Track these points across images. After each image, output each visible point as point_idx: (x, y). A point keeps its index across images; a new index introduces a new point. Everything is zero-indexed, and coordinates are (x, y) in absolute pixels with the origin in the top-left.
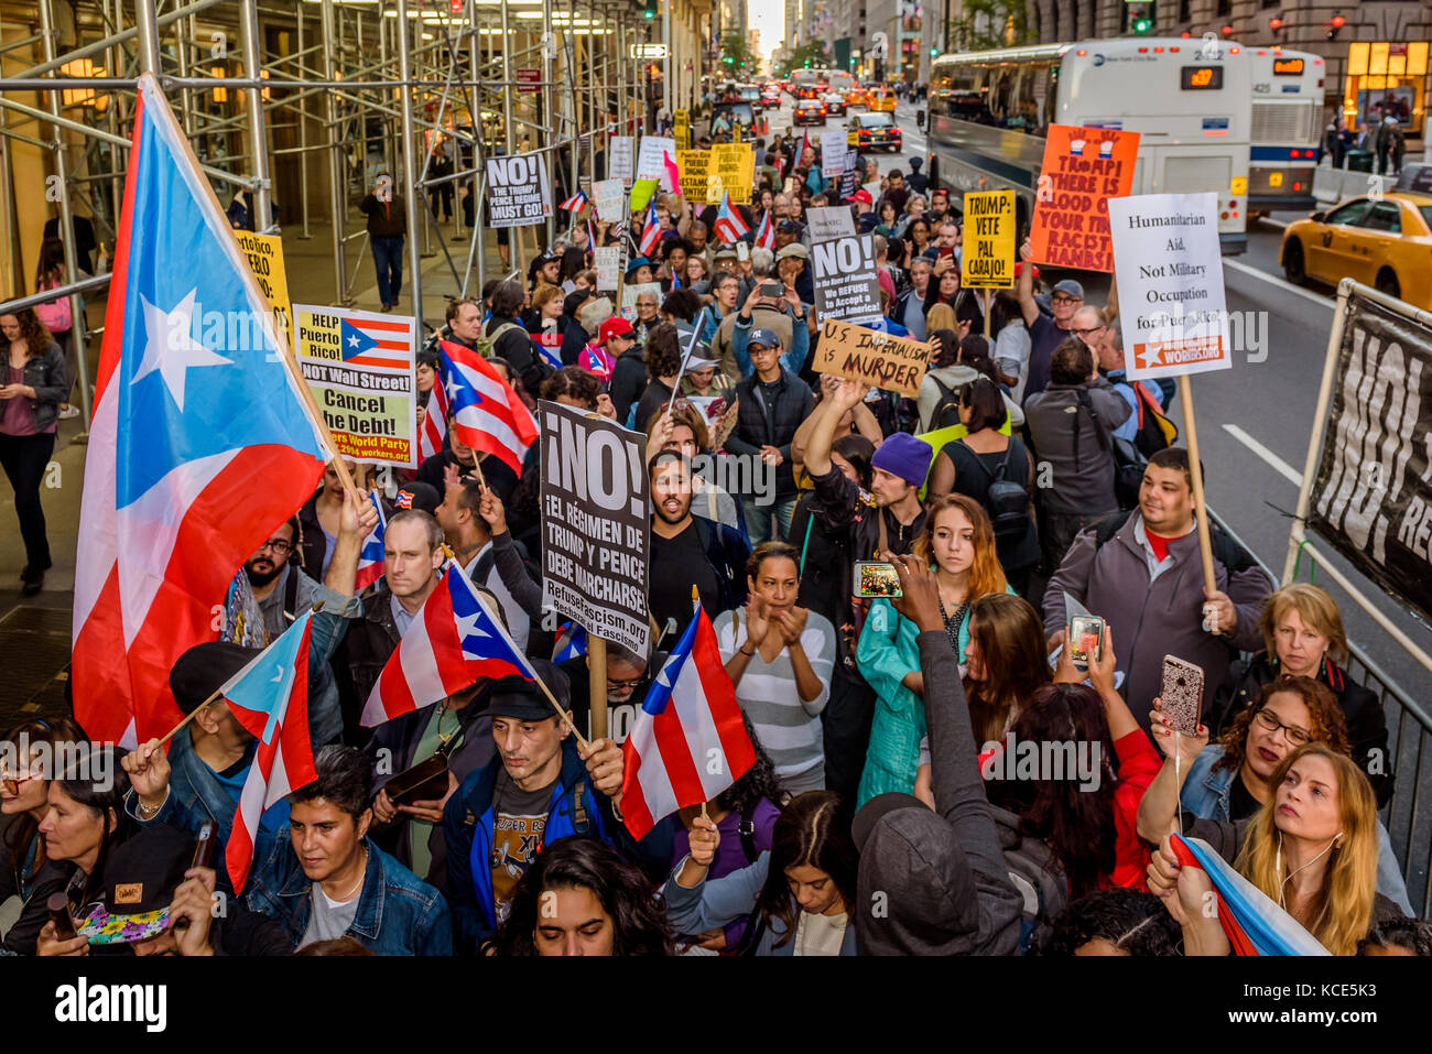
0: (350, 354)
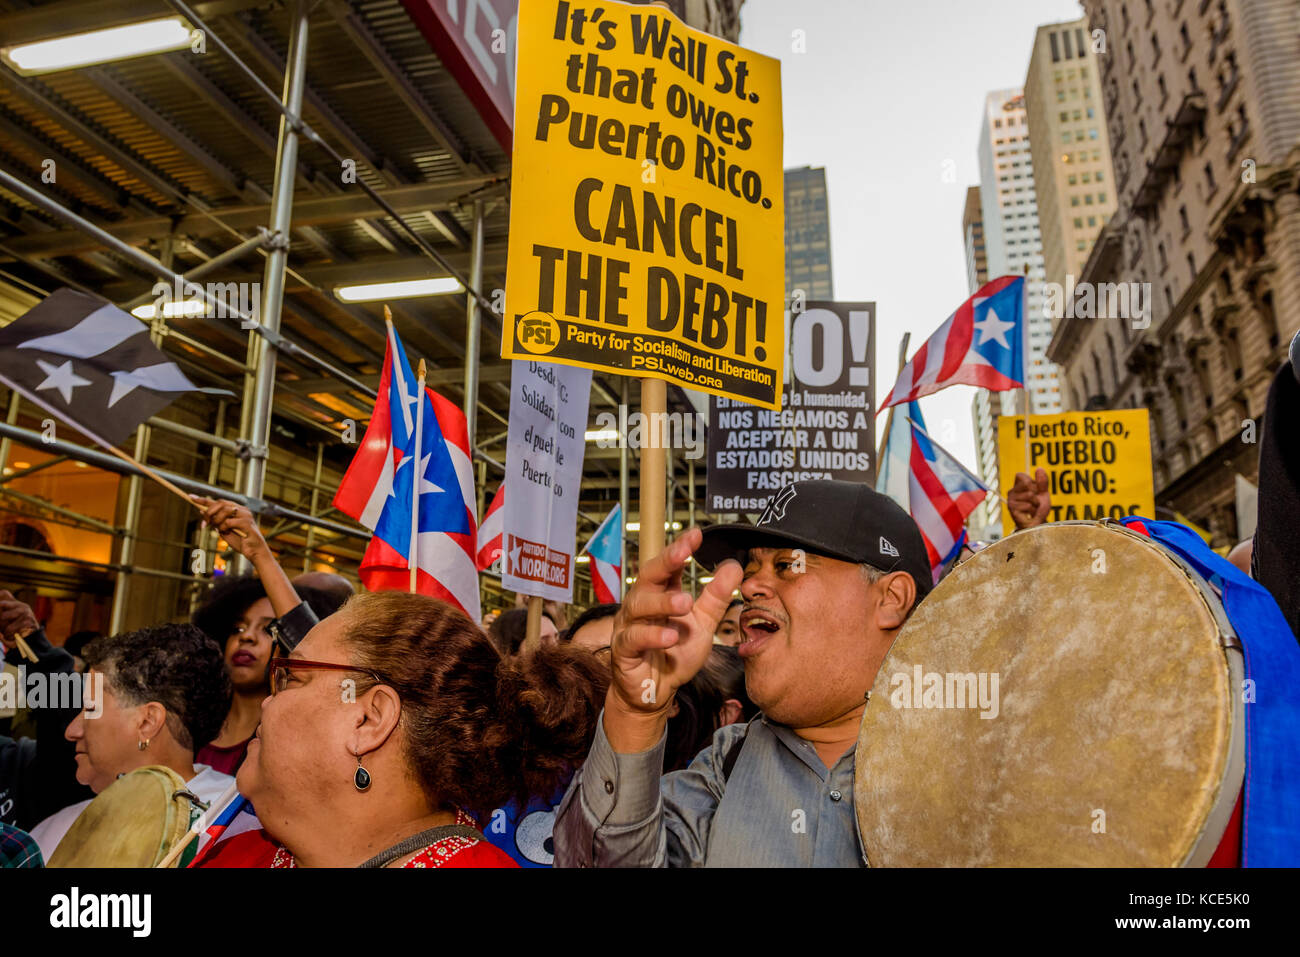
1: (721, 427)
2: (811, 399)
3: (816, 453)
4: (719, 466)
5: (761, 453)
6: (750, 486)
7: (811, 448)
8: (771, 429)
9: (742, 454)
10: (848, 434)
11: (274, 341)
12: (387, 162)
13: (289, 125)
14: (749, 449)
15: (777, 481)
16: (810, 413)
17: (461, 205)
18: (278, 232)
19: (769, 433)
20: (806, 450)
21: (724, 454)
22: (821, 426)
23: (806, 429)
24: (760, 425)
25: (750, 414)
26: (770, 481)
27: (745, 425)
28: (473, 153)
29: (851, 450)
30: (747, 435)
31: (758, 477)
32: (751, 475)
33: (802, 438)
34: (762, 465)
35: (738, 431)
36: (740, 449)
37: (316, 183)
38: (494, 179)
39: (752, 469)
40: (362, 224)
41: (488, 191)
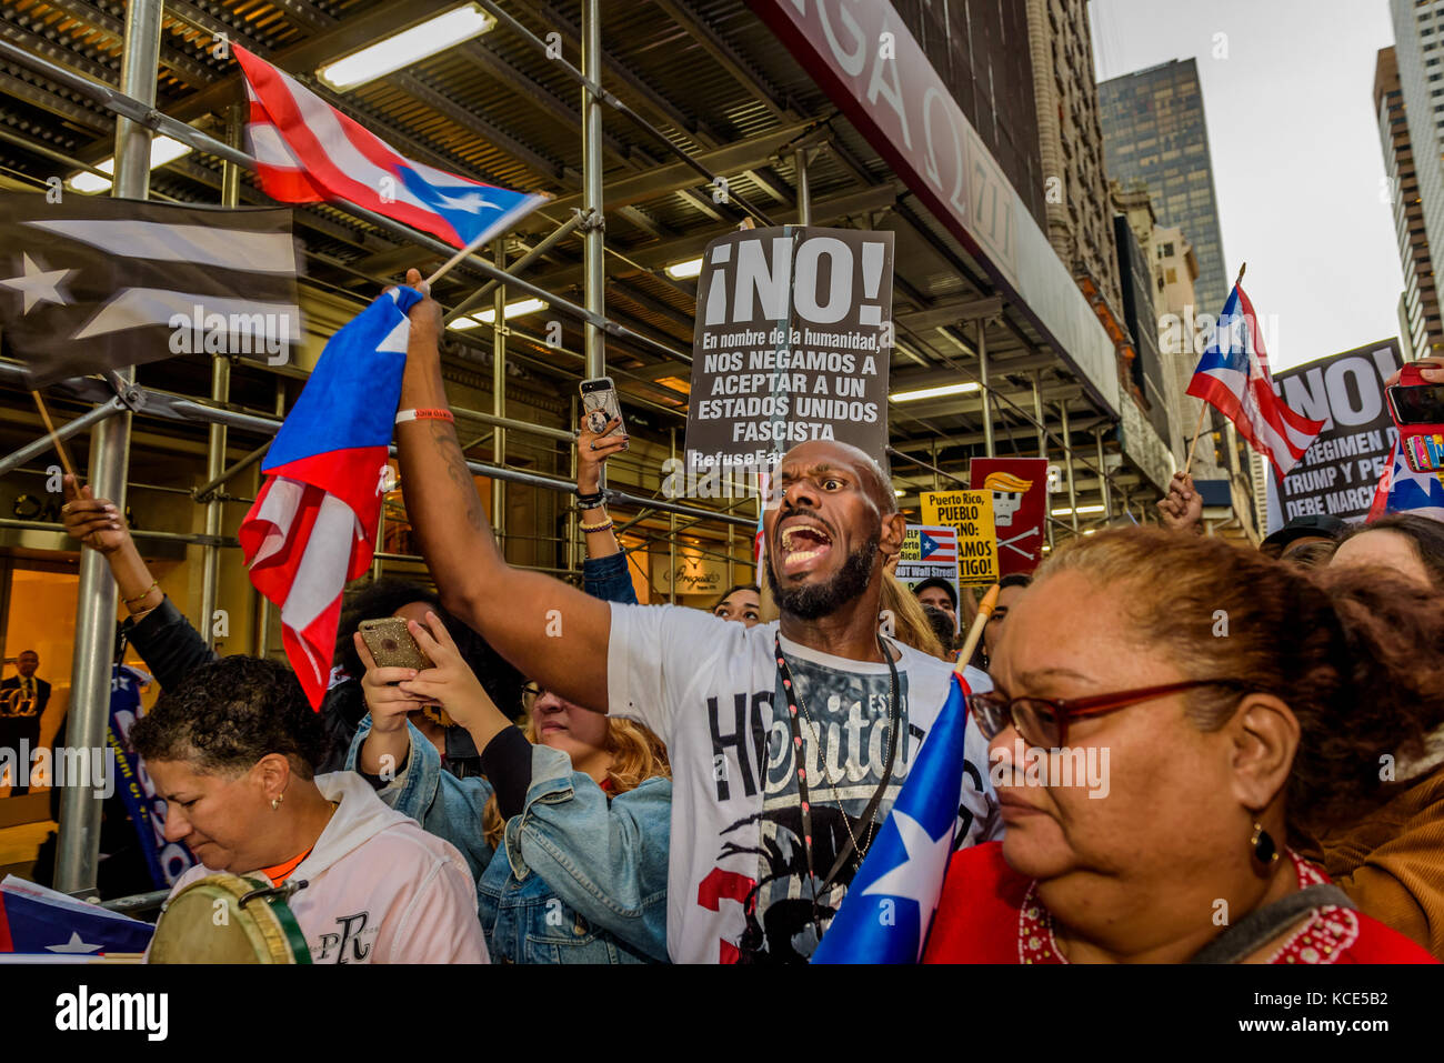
0: (926, 555)
1: (707, 371)
2: (812, 338)
3: (815, 401)
4: (702, 416)
5: (751, 400)
6: (736, 439)
7: (810, 394)
8: (764, 371)
9: (728, 402)
10: (854, 381)
11: (602, 326)
12: (701, 124)
13: (590, 95)
14: (737, 396)
15: (768, 433)
16: (811, 354)
17: (782, 158)
18: (592, 211)
19: (762, 376)
20: (804, 396)
21: (708, 403)
22: (823, 368)
23: (804, 372)
24: (752, 367)
25: (741, 355)
26: (759, 432)
27: (734, 368)
28: (789, 98)
29: (857, 399)
30: (735, 379)
31: (746, 428)
32: (737, 425)
33: (800, 382)
34: (750, 414)
35: (725, 375)
36: (727, 396)
37: (632, 159)
38: (814, 124)
39: (740, 418)
40: (682, 194)
41: (809, 137)
